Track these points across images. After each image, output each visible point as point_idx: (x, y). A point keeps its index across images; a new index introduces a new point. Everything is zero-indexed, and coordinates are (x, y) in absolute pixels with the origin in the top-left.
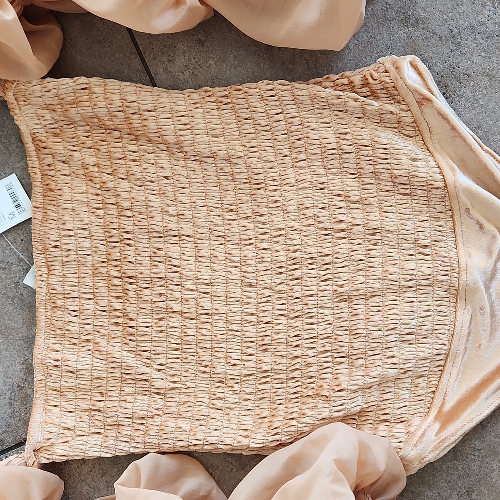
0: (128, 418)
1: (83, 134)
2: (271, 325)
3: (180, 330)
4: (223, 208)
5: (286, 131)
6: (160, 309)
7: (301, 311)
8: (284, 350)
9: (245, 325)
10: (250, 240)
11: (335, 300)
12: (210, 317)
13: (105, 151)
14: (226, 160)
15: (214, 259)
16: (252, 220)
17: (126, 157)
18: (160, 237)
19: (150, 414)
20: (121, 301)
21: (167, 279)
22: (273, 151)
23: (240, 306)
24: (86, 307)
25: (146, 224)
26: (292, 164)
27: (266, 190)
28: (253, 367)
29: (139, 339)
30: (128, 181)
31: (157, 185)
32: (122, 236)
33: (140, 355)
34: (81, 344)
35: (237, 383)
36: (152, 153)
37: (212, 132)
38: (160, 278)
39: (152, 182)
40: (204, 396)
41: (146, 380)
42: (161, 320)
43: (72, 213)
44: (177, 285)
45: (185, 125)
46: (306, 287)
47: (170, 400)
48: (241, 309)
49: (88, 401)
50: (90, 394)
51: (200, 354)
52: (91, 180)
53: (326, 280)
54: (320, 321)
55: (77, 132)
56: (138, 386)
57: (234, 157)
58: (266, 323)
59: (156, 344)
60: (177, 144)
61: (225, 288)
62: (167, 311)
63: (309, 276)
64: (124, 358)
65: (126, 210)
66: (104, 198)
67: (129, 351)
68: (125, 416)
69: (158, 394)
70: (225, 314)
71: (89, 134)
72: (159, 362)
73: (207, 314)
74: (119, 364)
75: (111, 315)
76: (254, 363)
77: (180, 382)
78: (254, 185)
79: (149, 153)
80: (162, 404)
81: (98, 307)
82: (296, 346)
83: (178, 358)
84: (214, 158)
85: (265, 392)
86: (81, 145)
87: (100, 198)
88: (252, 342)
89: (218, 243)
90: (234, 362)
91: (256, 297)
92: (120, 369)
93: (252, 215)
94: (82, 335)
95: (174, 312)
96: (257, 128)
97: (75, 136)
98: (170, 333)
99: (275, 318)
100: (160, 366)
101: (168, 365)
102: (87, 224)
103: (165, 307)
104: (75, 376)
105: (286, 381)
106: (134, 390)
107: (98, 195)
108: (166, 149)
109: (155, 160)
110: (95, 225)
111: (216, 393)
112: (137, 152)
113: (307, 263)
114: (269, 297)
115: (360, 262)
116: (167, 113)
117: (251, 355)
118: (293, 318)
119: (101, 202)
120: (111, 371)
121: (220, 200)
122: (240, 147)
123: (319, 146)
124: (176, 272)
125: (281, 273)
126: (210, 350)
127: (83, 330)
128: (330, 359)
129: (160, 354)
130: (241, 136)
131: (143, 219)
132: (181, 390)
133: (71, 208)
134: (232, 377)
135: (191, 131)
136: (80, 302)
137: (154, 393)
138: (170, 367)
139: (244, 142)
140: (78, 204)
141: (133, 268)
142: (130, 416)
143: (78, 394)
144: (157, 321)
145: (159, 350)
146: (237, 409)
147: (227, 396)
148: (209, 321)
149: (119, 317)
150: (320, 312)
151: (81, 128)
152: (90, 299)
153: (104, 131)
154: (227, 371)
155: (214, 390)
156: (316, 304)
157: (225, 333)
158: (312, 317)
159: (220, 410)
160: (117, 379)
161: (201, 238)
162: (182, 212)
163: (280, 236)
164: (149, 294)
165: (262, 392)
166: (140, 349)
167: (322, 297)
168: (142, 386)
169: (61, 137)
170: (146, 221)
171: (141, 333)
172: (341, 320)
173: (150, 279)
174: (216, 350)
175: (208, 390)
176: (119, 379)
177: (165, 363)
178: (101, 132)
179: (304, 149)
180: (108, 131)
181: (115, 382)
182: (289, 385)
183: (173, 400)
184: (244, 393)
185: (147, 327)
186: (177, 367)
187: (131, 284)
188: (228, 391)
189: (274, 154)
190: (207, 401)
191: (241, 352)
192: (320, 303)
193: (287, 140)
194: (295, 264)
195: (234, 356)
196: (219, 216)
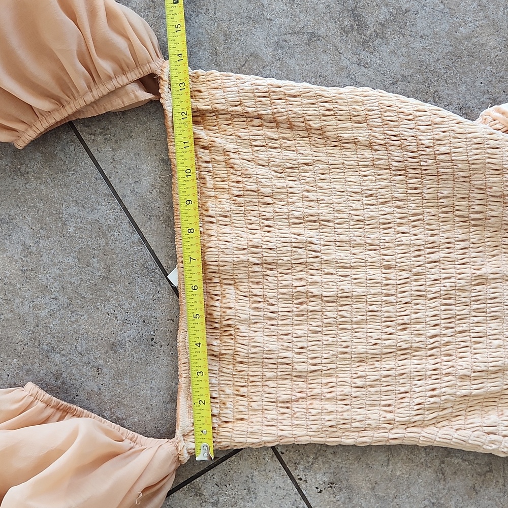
0: (271, 402)
1: (224, 122)
2: (410, 305)
3: (320, 313)
4: (362, 192)
5: (430, 122)
6: (301, 294)
7: (439, 293)
8: (423, 329)
9: (385, 305)
10: (389, 223)
11: (473, 283)
12: (350, 300)
13: (246, 138)
14: (367, 146)
15: (353, 242)
16: (392, 205)
17: (267, 145)
18: (300, 223)
19: (294, 398)
20: (261, 286)
21: (307, 264)
22: (415, 141)
23: (379, 288)
24: (227, 291)
25: (286, 210)
26: (434, 156)
27: (406, 176)
28: (393, 345)
29: (280, 323)
30: (269, 168)
31: (298, 171)
32: (262, 223)
33: (282, 339)
34: (222, 328)
35: (377, 361)
36: (292, 140)
37: (355, 118)
38: (300, 263)
39: (292, 168)
40: (345, 375)
41: (287, 364)
42: (301, 304)
43: (214, 200)
44: (316, 270)
45: (329, 110)
46: (444, 269)
47: (311, 382)
48: (381, 291)
49: (230, 387)
50: (232, 379)
51: (341, 335)
52: (232, 167)
53: (464, 264)
54: (457, 302)
55: (218, 120)
56: (279, 370)
57: (375, 144)
58: (406, 303)
59: (297, 327)
60: (319, 129)
61: (365, 270)
62: (307, 296)
63: (447, 259)
64: (266, 342)
65: (267, 196)
66: (245, 185)
67: (270, 335)
68: (269, 400)
69: (299, 377)
70: (365, 296)
71: (229, 122)
72: (300, 345)
73: (346, 297)
74: (261, 349)
75: (252, 299)
76: (394, 341)
77: (321, 365)
78: (394, 171)
79: (290, 141)
80: (305, 386)
81: (238, 292)
82: (435, 325)
83: (318, 341)
84: (355, 143)
85: (405, 367)
86: (222, 133)
87: (240, 185)
88: (391, 321)
89: (357, 226)
90: (374, 342)
91: (395, 278)
92: (261, 354)
93: (391, 199)
94: (223, 319)
95: (314, 296)
96: (399, 116)
97: (216, 123)
98: (311, 317)
99: (413, 298)
100: (301, 349)
101: (309, 348)
102: (228, 211)
103: (305, 291)
104: (218, 359)
105: (425, 358)
106: (275, 374)
107: (238, 182)
108: (306, 135)
109: (296, 147)
110: (234, 212)
111: (357, 372)
112: (278, 140)
113: (444, 246)
114: (408, 278)
115: (495, 248)
116: (311, 98)
117: (390, 334)
118: (431, 299)
119: (242, 189)
120: (252, 356)
121: (360, 185)
122: (381, 135)
123: (464, 140)
124: (317, 257)
125: (419, 256)
126: (350, 331)
127: (225, 314)
128: (468, 338)
129: (301, 337)
130: (383, 123)
131: (283, 205)
132: (322, 372)
133: (214, 195)
134: (373, 356)
135: (335, 117)
136: (221, 287)
137: (295, 376)
138: (311, 350)
139: (386, 129)
140: (220, 192)
141: (274, 255)
142: (275, 400)
143: (221, 378)
144: (298, 306)
145: (300, 333)
146: (378, 386)
147: (368, 374)
148: (349, 303)
149: (260, 302)
150: (458, 294)
151: (222, 116)
152: (230, 284)
153: (245, 119)
154: (368, 350)
155: (355, 369)
156: (454, 285)
157: (365, 314)
158: (450, 298)
159: (361, 388)
160: (258, 363)
161: (341, 223)
162: (321, 198)
163: (418, 220)
164: (290, 279)
165: (402, 367)
166: (281, 332)
167: (459, 279)
168: (284, 370)
169: (202, 125)
170: (287, 207)
171: (283, 318)
172: (479, 302)
173: (290, 265)
174: (356, 330)
175: (349, 369)
176: (260, 364)
177: (306, 346)
178: (242, 120)
179: (448, 142)
180: (249, 119)
181: (256, 366)
182: (428, 362)
183: (315, 381)
184: (385, 369)
185: (289, 312)
186: (318, 349)
187: (271, 269)
188: (369, 369)
189: (416, 144)
190: (348, 380)
191: (381, 331)
192: (457, 285)
193: (431, 130)
194: (433, 248)
195: (375, 335)
196: (359, 201)
